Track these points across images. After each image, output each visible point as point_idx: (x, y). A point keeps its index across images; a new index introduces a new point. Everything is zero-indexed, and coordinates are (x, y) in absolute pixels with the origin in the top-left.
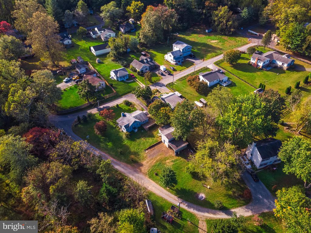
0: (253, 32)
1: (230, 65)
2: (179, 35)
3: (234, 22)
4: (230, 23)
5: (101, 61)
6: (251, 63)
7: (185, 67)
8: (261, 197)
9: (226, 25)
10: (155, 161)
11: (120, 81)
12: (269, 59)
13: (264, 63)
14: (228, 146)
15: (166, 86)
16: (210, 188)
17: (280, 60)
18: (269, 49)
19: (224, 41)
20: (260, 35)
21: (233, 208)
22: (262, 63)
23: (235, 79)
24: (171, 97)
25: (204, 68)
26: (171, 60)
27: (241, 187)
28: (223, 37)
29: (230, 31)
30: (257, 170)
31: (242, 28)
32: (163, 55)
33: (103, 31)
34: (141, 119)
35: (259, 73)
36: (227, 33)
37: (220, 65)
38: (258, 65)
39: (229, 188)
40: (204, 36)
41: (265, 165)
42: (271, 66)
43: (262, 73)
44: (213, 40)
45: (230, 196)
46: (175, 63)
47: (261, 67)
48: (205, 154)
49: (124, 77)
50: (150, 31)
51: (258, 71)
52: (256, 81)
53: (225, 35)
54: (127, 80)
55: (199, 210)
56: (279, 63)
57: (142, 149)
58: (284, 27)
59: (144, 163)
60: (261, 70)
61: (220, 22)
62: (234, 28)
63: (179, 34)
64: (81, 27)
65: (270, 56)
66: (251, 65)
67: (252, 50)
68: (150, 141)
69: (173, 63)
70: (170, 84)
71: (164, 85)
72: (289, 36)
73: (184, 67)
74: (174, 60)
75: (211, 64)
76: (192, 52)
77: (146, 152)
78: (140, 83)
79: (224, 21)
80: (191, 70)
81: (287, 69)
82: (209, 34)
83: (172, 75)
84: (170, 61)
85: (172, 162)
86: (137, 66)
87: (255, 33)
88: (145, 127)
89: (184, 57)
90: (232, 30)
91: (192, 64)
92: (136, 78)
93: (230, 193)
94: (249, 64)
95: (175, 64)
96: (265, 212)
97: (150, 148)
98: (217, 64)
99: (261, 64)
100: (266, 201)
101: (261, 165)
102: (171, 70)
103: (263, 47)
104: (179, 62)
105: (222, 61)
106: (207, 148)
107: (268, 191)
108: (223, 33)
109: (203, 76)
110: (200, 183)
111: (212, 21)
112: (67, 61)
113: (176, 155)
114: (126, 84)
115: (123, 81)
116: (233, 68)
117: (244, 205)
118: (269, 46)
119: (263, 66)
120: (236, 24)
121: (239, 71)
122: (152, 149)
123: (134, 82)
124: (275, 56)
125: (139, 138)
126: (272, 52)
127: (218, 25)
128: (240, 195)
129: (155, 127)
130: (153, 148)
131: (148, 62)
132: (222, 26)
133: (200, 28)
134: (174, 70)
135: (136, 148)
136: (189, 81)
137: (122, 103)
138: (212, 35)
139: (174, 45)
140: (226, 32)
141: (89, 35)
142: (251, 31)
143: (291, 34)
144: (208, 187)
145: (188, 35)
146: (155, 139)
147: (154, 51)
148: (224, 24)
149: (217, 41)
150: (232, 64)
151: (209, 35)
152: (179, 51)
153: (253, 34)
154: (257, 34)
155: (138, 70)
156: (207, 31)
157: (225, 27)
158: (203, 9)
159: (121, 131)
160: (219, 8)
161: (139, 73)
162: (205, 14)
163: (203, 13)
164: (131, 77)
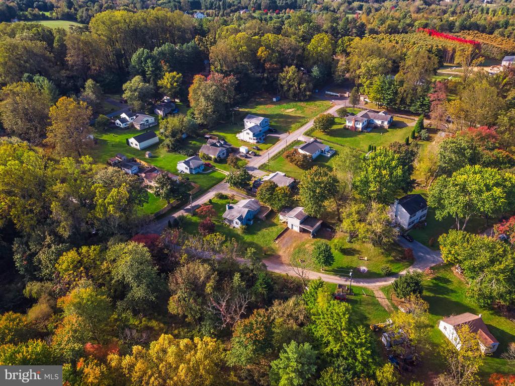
0: (332, 93)
1: (324, 133)
2: (240, 110)
3: (307, 84)
4: (304, 85)
5: (153, 155)
6: (347, 127)
7: (271, 145)
8: (422, 254)
9: (299, 89)
10: (292, 249)
11: (196, 174)
12: (366, 119)
13: (363, 124)
14: (374, 205)
15: (259, 168)
16: (367, 260)
17: (378, 119)
18: (359, 110)
19: (302, 108)
20: (341, 96)
21: (400, 271)
22: (361, 124)
23: (336, 147)
24: (275, 178)
25: (295, 141)
26: (250, 138)
27: (398, 250)
28: (299, 104)
29: (306, 95)
30: (407, 231)
31: (317, 91)
32: (233, 135)
33: (135, 117)
34: (253, 207)
35: (361, 136)
36: (302, 98)
37: (312, 135)
38: (356, 128)
39: (387, 254)
40: (273, 106)
41: (413, 223)
42: (370, 127)
43: (365, 136)
44: (288, 109)
45: (392, 262)
46: (255, 141)
47: (360, 129)
48: (354, 221)
49: (199, 167)
50: (209, 107)
51: (359, 135)
52: (361, 145)
53: (301, 101)
54: (203, 170)
55: (369, 283)
56: (379, 122)
57: (270, 240)
58: (369, 81)
59: (281, 253)
60: (362, 132)
61: (290, 86)
62: (309, 91)
63: (240, 108)
64: (101, 115)
65: (365, 116)
66: (348, 129)
67: (344, 113)
68: (275, 231)
69: (253, 141)
70: (262, 165)
71: (256, 169)
72: (378, 91)
73: (269, 145)
74: (255, 138)
75: (300, 135)
76: (271, 126)
77: (277, 242)
78: (222, 171)
79: (296, 84)
80: (280, 146)
81: (389, 128)
82: (279, 102)
83: (259, 156)
84: (248, 140)
85: (312, 245)
86: (211, 151)
87: (335, 94)
88: (260, 217)
89: (264, 133)
90: (308, 93)
91: (278, 139)
92: (215, 167)
93: (391, 258)
94: (345, 128)
95: (256, 143)
96: (432, 266)
97: (279, 237)
98: (308, 134)
99: (360, 126)
100: (428, 256)
101: (409, 224)
102: (256, 151)
103: (351, 109)
104: (260, 139)
105: (312, 130)
106: (353, 214)
107: (427, 248)
108: (297, 99)
109: (302, 148)
110: (355, 258)
111: (279, 86)
112: (101, 162)
113: (313, 237)
114: (206, 176)
115: (198, 173)
116: (328, 136)
117: (410, 265)
118: (358, 106)
119: (362, 128)
120: (311, 85)
121: (338, 138)
122: (281, 238)
123: (214, 171)
124: (370, 114)
125: (259, 230)
126: (366, 111)
127: (289, 90)
128: (402, 258)
129: (272, 214)
130: (283, 237)
131: (221, 145)
132: (294, 90)
133: (263, 98)
134: (259, 149)
135: (261, 241)
136: (287, 157)
137: (214, 198)
138: (283, 103)
139: (245, 120)
140: (299, 97)
141: (112, 125)
142: (329, 93)
143: (380, 89)
144: (366, 258)
145: (252, 108)
146: (279, 227)
147: (220, 132)
148: (296, 88)
149: (293, 110)
150: (326, 132)
151: (279, 104)
152: (256, 127)
153: (333, 95)
154: (338, 95)
155: (213, 157)
156: (274, 100)
157: (298, 91)
158: (263, 72)
159: (231, 227)
160: (285, 69)
161: (216, 161)
162: (267, 79)
163: (264, 78)
164: (208, 167)
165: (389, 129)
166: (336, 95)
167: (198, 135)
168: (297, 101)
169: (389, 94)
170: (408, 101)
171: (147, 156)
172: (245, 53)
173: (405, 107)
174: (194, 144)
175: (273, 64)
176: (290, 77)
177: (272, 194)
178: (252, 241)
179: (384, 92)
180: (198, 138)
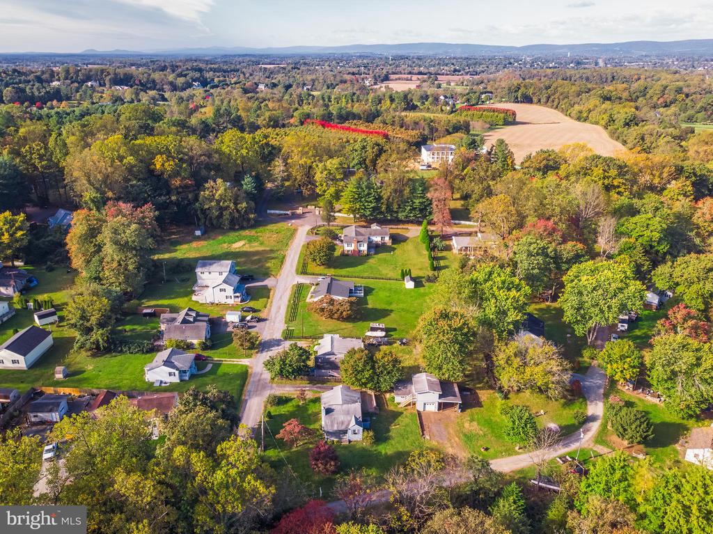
0: (277, 212)
4: (244, 205)
5: (71, 370)
6: (346, 253)
9: (238, 211)
10: (457, 439)
11: (190, 379)
12: (363, 238)
15: (286, 338)
16: (544, 414)
17: (375, 235)
19: (254, 238)
20: (293, 214)
22: (366, 245)
23: (360, 282)
24: (335, 344)
25: (295, 286)
28: (245, 233)
29: (249, 220)
34: (354, 399)
35: (371, 261)
36: (245, 224)
37: (309, 272)
38: (359, 251)
40: (205, 243)
42: (373, 247)
44: (233, 243)
45: (567, 404)
46: (239, 299)
47: (366, 252)
49: (191, 366)
53: (242, 228)
54: (199, 369)
56: (378, 239)
57: (417, 439)
59: (450, 451)
60: (370, 255)
61: (222, 209)
62: (252, 213)
66: (347, 255)
68: (407, 421)
69: (234, 301)
70: (285, 333)
71: (279, 341)
72: (355, 200)
73: (263, 300)
74: (238, 294)
75: (294, 277)
77: (428, 437)
78: (233, 361)
79: (232, 205)
80: (281, 298)
81: (393, 244)
83: (263, 320)
84: (223, 301)
85: (471, 422)
86: (188, 334)
87: (282, 212)
88: (373, 410)
89: (240, 283)
90: (252, 216)
91: (267, 289)
92: (211, 357)
95: (242, 302)
97: (422, 429)
98: (302, 272)
99: (364, 248)
103: (325, 227)
104: (242, 294)
105: (304, 266)
111: (199, 212)
113: (462, 411)
115: (195, 376)
117: (586, 401)
119: (368, 250)
121: (348, 269)
122: (426, 429)
123: (217, 365)
125: (388, 430)
127: (221, 215)
130: (426, 426)
131: (196, 319)
132: (230, 214)
135: (407, 444)
142: (272, 212)
143: (356, 196)
144: (542, 412)
146: (407, 414)
148: (233, 211)
149: (242, 243)
151: (210, 239)
153: (281, 214)
154: (287, 212)
155: (195, 342)
156: (198, 233)
157: (236, 215)
158: (169, 193)
159: (345, 443)
160: (207, 185)
161: (205, 347)
162: (177, 204)
163: (171, 201)
164: (199, 361)
165: (395, 246)
166: (285, 214)
167: (125, 314)
168: (237, 230)
169: (371, 202)
170: (395, 207)
171: (59, 376)
172: (135, 166)
173: (391, 215)
174: (131, 330)
175: (184, 179)
176: (220, 195)
177: (373, 367)
178: (395, 450)
179: (363, 199)
180: (128, 318)
